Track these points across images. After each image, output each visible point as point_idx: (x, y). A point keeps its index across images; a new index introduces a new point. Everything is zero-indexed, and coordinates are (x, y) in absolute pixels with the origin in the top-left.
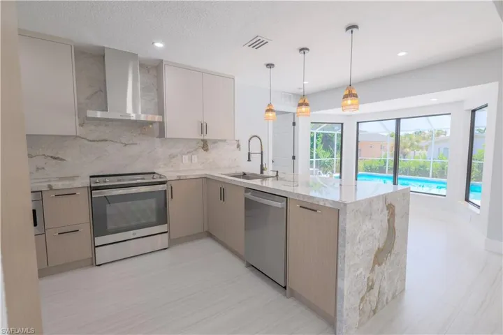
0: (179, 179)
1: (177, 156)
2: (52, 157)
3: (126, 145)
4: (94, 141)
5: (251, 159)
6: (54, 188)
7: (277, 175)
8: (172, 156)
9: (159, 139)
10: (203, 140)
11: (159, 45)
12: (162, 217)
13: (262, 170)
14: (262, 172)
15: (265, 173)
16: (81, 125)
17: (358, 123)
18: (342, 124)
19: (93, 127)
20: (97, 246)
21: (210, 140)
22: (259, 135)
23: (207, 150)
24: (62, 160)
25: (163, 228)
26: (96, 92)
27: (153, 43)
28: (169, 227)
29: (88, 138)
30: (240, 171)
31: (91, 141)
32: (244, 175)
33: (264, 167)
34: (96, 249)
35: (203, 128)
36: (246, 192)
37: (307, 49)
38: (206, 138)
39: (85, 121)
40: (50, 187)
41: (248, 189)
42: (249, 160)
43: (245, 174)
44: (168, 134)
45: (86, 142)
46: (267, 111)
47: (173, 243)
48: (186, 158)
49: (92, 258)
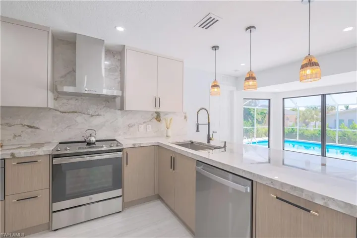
0: (134, 147)
1: (135, 125)
2: (28, 126)
3: (92, 116)
4: (65, 112)
5: (199, 130)
6: (17, 156)
7: (225, 146)
8: (130, 126)
9: (120, 111)
10: (156, 112)
11: (120, 29)
12: (117, 182)
13: (209, 139)
14: (209, 142)
15: (212, 143)
16: (56, 99)
17: (284, 99)
18: (269, 100)
19: (65, 101)
20: (54, 212)
21: (162, 112)
22: (206, 108)
23: (159, 121)
24: (37, 128)
25: (118, 192)
26: (70, 72)
27: (115, 27)
28: (123, 192)
29: (60, 110)
30: (187, 139)
31: (63, 112)
32: (192, 145)
33: (211, 137)
34: (53, 214)
35: (157, 102)
36: (197, 165)
37: (254, 27)
38: (159, 110)
39: (59, 95)
40: (12, 155)
41: (199, 162)
42: (198, 131)
43: (192, 143)
44: (127, 107)
45: (58, 113)
46: (213, 86)
47: (126, 206)
48: (142, 127)
49: (49, 223)
